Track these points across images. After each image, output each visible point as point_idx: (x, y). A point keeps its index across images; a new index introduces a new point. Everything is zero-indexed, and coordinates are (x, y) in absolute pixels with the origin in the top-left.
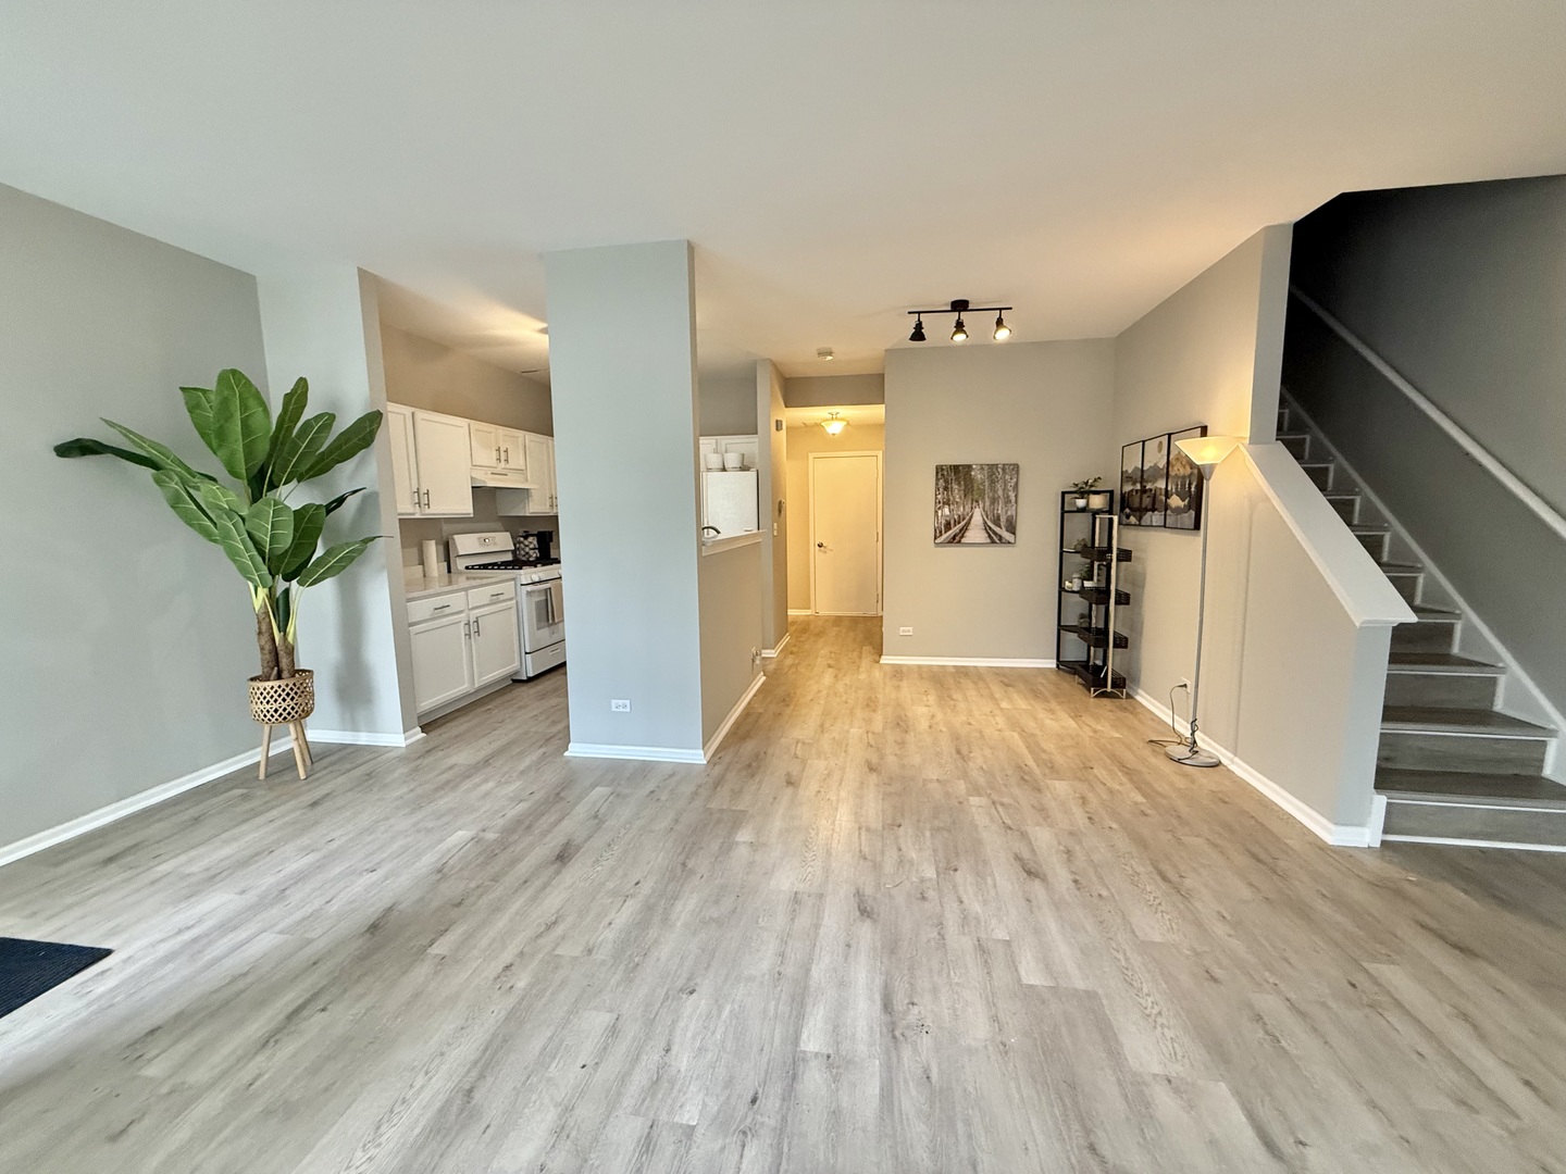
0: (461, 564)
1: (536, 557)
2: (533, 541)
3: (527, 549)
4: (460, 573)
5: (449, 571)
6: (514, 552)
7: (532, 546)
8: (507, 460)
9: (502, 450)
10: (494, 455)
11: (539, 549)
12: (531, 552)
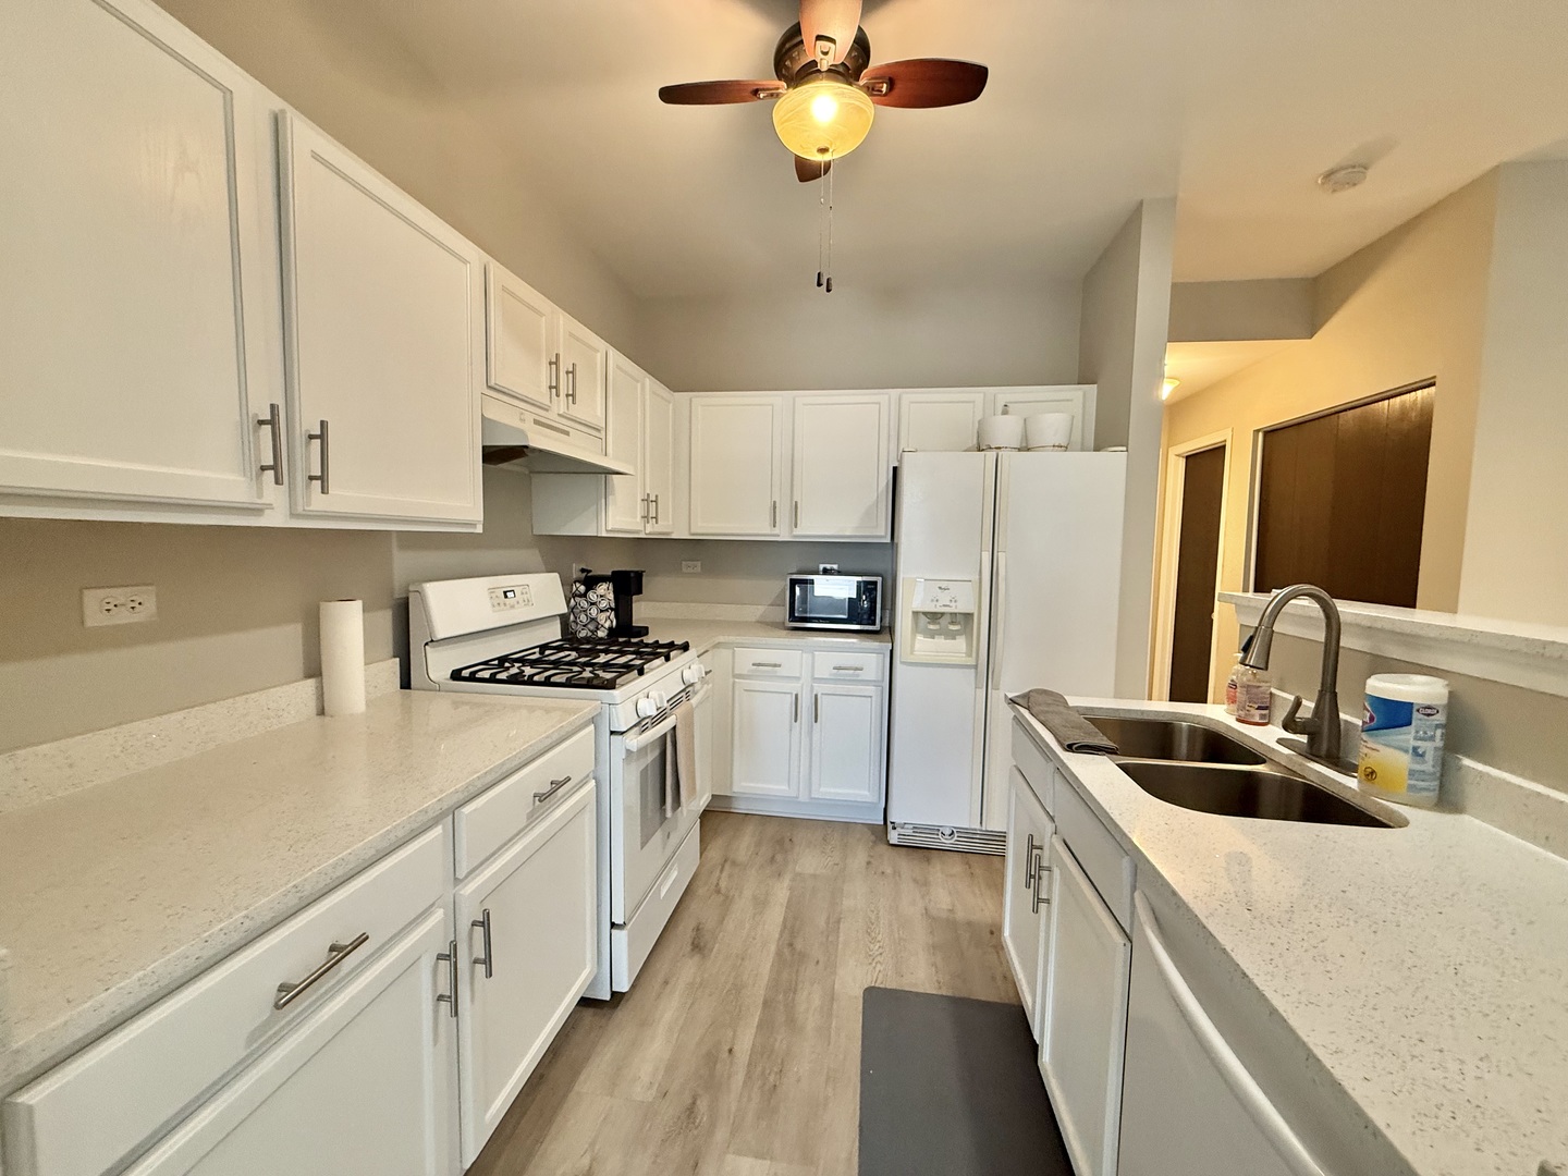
0: (438, 665)
1: (610, 629)
2: (605, 592)
3: (594, 611)
4: (435, 688)
5: (406, 684)
6: (564, 618)
7: (603, 604)
8: (572, 396)
9: (564, 366)
10: (544, 376)
11: (616, 610)
12: (602, 618)
